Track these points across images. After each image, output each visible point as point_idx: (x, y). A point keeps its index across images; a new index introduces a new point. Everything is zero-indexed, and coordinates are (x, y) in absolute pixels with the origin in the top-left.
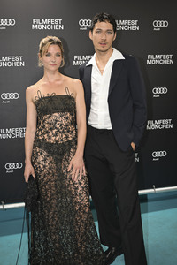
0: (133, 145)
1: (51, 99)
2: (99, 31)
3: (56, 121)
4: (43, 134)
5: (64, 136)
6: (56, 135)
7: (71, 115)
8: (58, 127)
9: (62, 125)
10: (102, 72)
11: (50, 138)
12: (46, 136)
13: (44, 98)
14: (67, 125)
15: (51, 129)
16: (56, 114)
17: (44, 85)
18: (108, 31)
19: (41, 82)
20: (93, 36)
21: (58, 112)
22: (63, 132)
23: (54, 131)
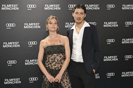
0: (94, 71)
1: (52, 47)
2: (77, 13)
3: (55, 58)
4: (48, 65)
5: (59, 66)
6: (55, 65)
7: (63, 55)
8: (56, 61)
9: (58, 60)
10: (78, 33)
11: (52, 66)
12: (50, 65)
13: (49, 46)
14: (61, 60)
15: (53, 62)
16: (55, 55)
17: (49, 40)
18: (82, 13)
19: (48, 38)
20: (74, 15)
21: (56, 54)
22: (59, 63)
23: (54, 63)
